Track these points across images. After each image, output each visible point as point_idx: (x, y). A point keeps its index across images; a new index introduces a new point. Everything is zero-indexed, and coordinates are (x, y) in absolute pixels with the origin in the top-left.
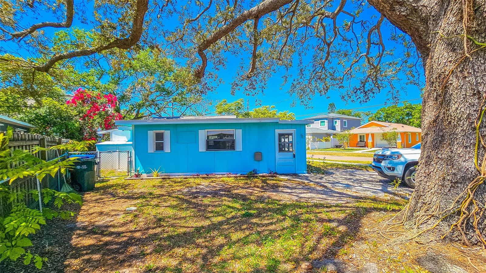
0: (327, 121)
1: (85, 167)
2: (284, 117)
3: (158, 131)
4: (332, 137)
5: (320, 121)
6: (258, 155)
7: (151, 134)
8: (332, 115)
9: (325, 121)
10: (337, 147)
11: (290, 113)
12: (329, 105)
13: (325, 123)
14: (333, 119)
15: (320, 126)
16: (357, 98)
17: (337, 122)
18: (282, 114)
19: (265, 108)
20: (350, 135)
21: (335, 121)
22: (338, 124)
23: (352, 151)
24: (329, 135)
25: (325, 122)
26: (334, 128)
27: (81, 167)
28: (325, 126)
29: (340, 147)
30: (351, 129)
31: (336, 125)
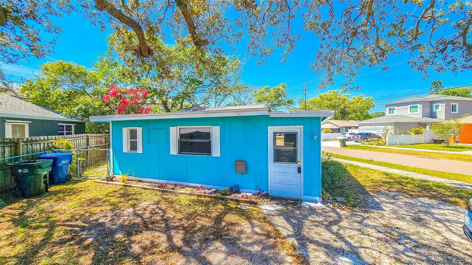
0: (421, 105)
1: (26, 171)
2: (358, 102)
3: (132, 128)
4: (428, 127)
5: (409, 106)
6: (240, 164)
7: (126, 131)
8: (433, 97)
9: (419, 105)
10: (435, 142)
11: (367, 98)
12: (432, 84)
13: (419, 109)
14: (432, 102)
15: (409, 113)
16: (447, 61)
17: (440, 107)
18: (355, 99)
19: (332, 94)
20: (459, 126)
21: (434, 105)
22: (441, 111)
23: (461, 149)
24: (424, 125)
25: (419, 107)
26: (433, 115)
27: (23, 171)
28: (418, 112)
29: (441, 142)
30: (461, 117)
31: (436, 111)
